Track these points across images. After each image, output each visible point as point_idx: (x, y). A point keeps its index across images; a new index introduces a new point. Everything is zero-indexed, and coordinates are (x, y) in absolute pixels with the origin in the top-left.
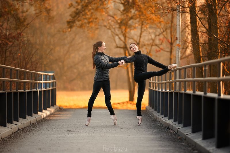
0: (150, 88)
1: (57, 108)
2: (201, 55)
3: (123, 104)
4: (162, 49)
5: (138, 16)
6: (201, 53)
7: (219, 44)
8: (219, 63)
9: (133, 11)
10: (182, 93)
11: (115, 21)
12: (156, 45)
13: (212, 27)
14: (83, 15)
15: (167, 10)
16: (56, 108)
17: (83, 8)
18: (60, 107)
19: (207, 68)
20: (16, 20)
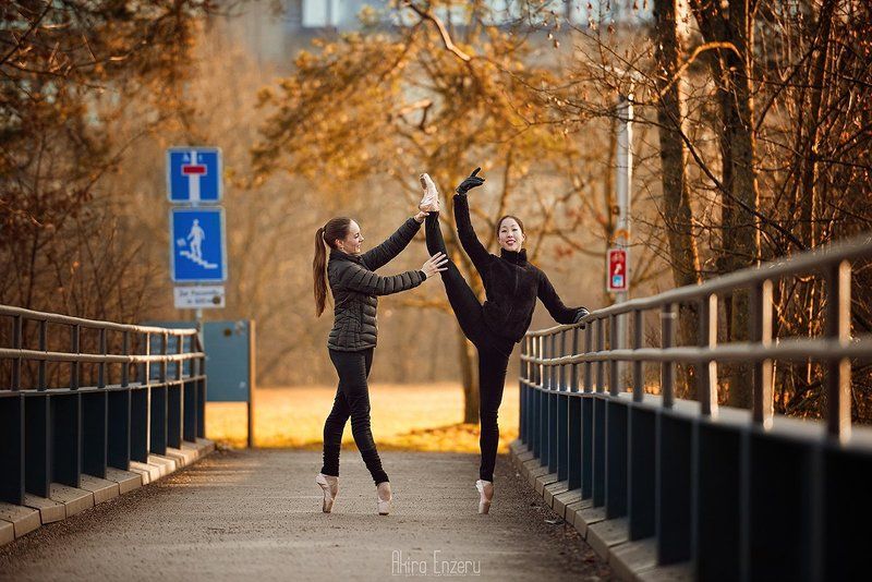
0: (522, 379)
1: (206, 449)
2: (698, 269)
3: (441, 435)
4: (577, 247)
5: (493, 133)
6: (697, 261)
7: (758, 232)
8: (706, 297)
9: (476, 115)
10: (604, 401)
11: (417, 152)
12: (558, 232)
13: (734, 169)
14: (306, 130)
15: (579, 114)
16: (201, 447)
17: (304, 105)
18: (219, 445)
19: (674, 315)
20: (78, 147)
